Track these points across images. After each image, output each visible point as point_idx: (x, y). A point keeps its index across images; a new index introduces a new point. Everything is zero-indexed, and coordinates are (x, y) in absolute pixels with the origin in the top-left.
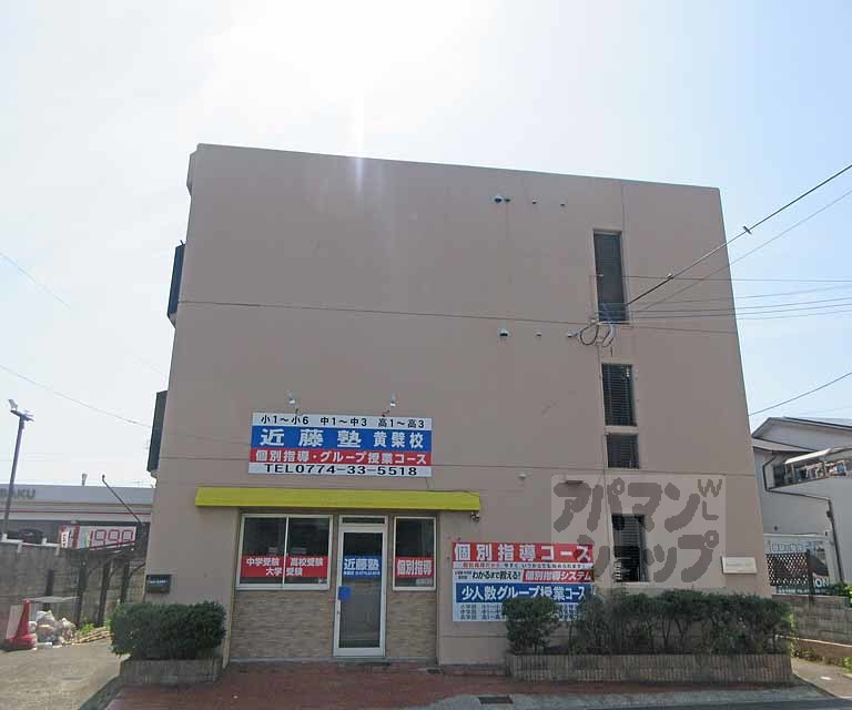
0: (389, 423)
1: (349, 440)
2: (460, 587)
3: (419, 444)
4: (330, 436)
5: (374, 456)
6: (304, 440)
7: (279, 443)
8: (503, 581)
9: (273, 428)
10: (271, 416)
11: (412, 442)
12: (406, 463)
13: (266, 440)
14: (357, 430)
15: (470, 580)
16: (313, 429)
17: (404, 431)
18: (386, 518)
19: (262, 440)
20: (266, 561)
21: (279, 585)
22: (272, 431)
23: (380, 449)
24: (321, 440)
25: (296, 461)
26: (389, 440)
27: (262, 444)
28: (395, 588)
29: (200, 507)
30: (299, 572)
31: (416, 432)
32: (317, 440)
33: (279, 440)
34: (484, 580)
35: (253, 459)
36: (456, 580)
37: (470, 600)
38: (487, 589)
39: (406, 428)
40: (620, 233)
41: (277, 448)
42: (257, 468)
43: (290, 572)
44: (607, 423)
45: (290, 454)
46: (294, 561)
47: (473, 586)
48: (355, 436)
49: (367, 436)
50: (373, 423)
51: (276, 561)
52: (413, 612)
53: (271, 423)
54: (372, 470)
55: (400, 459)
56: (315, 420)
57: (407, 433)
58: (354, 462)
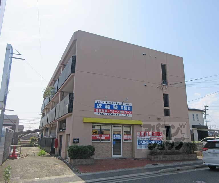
0: (124, 104)
1: (116, 108)
2: (139, 141)
3: (130, 109)
4: (112, 106)
5: (121, 112)
6: (106, 107)
7: (101, 108)
8: (146, 140)
9: (99, 104)
10: (99, 101)
11: (128, 109)
12: (127, 113)
13: (98, 107)
14: (117, 105)
15: (140, 140)
16: (107, 104)
17: (127, 106)
18: (122, 126)
19: (97, 107)
20: (97, 136)
21: (100, 141)
22: (99, 105)
23: (122, 110)
24: (110, 107)
25: (105, 112)
26: (124, 108)
27: (97, 108)
28: (124, 142)
29: (84, 122)
30: (104, 138)
31: (129, 107)
32: (109, 107)
33: (101, 107)
34: (143, 140)
35: (95, 111)
36: (138, 140)
37: (140, 144)
38: (143, 142)
39: (127, 105)
40: (166, 65)
41: (100, 109)
42: (96, 113)
43: (102, 138)
44: (164, 106)
45: (103, 110)
46: (103, 135)
47: (141, 141)
48: (117, 107)
49: (119, 107)
50: (120, 104)
51: (99, 135)
52: (128, 147)
53: (99, 103)
54: (120, 115)
55: (126, 112)
56: (108, 103)
57: (127, 107)
58: (116, 113)
